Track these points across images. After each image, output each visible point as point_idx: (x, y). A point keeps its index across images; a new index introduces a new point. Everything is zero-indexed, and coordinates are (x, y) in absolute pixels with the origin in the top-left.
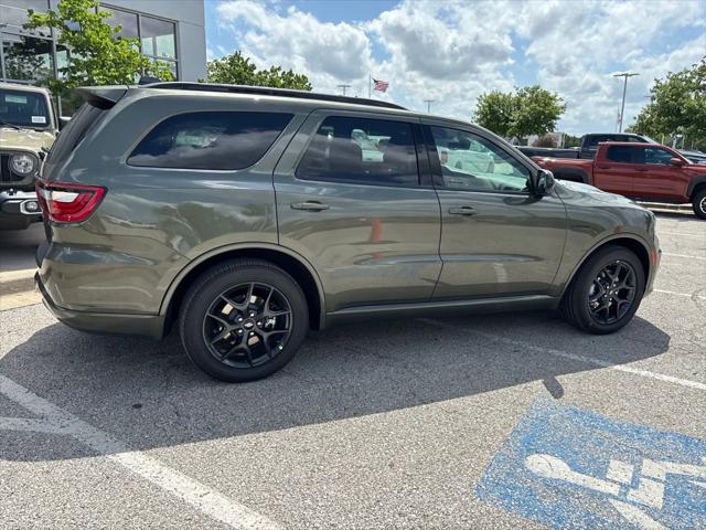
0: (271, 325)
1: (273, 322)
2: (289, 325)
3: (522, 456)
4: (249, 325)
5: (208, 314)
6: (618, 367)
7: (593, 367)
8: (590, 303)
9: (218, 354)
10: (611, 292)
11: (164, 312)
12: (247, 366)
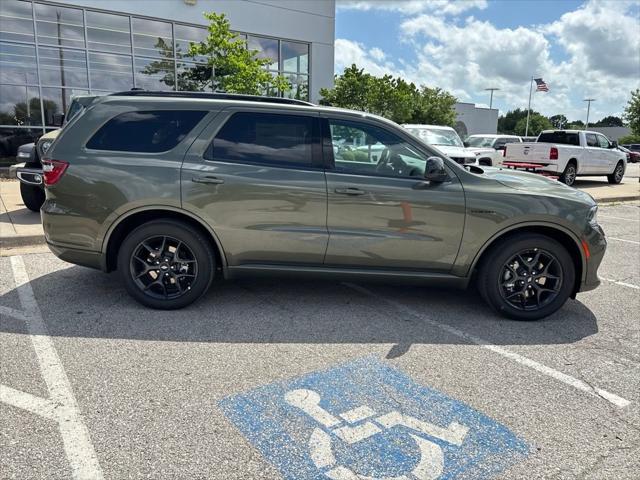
0: (184, 270)
1: (186, 268)
2: (196, 271)
3: (293, 387)
4: (164, 267)
5: (133, 255)
6: (492, 347)
8: (505, 288)
9: (142, 286)
10: (530, 280)
11: (104, 251)
12: (164, 298)
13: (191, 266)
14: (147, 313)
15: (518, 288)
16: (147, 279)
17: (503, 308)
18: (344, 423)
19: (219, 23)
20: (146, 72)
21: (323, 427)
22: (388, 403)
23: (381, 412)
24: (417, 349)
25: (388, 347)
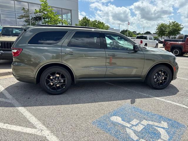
1: (63, 81)
2: (66, 82)
3: (111, 116)
4: (56, 81)
5: (46, 78)
6: (156, 98)
7: (148, 97)
8: (154, 81)
9: (49, 88)
10: (161, 78)
11: (36, 77)
12: (56, 91)
13: (64, 80)
14: (51, 96)
15: (158, 80)
16: (50, 86)
17: (154, 86)
18: (133, 125)
19: (45, 3)
20: (19, 18)
21: (128, 127)
22: (140, 117)
23: (141, 121)
24: (138, 100)
25: (129, 101)
